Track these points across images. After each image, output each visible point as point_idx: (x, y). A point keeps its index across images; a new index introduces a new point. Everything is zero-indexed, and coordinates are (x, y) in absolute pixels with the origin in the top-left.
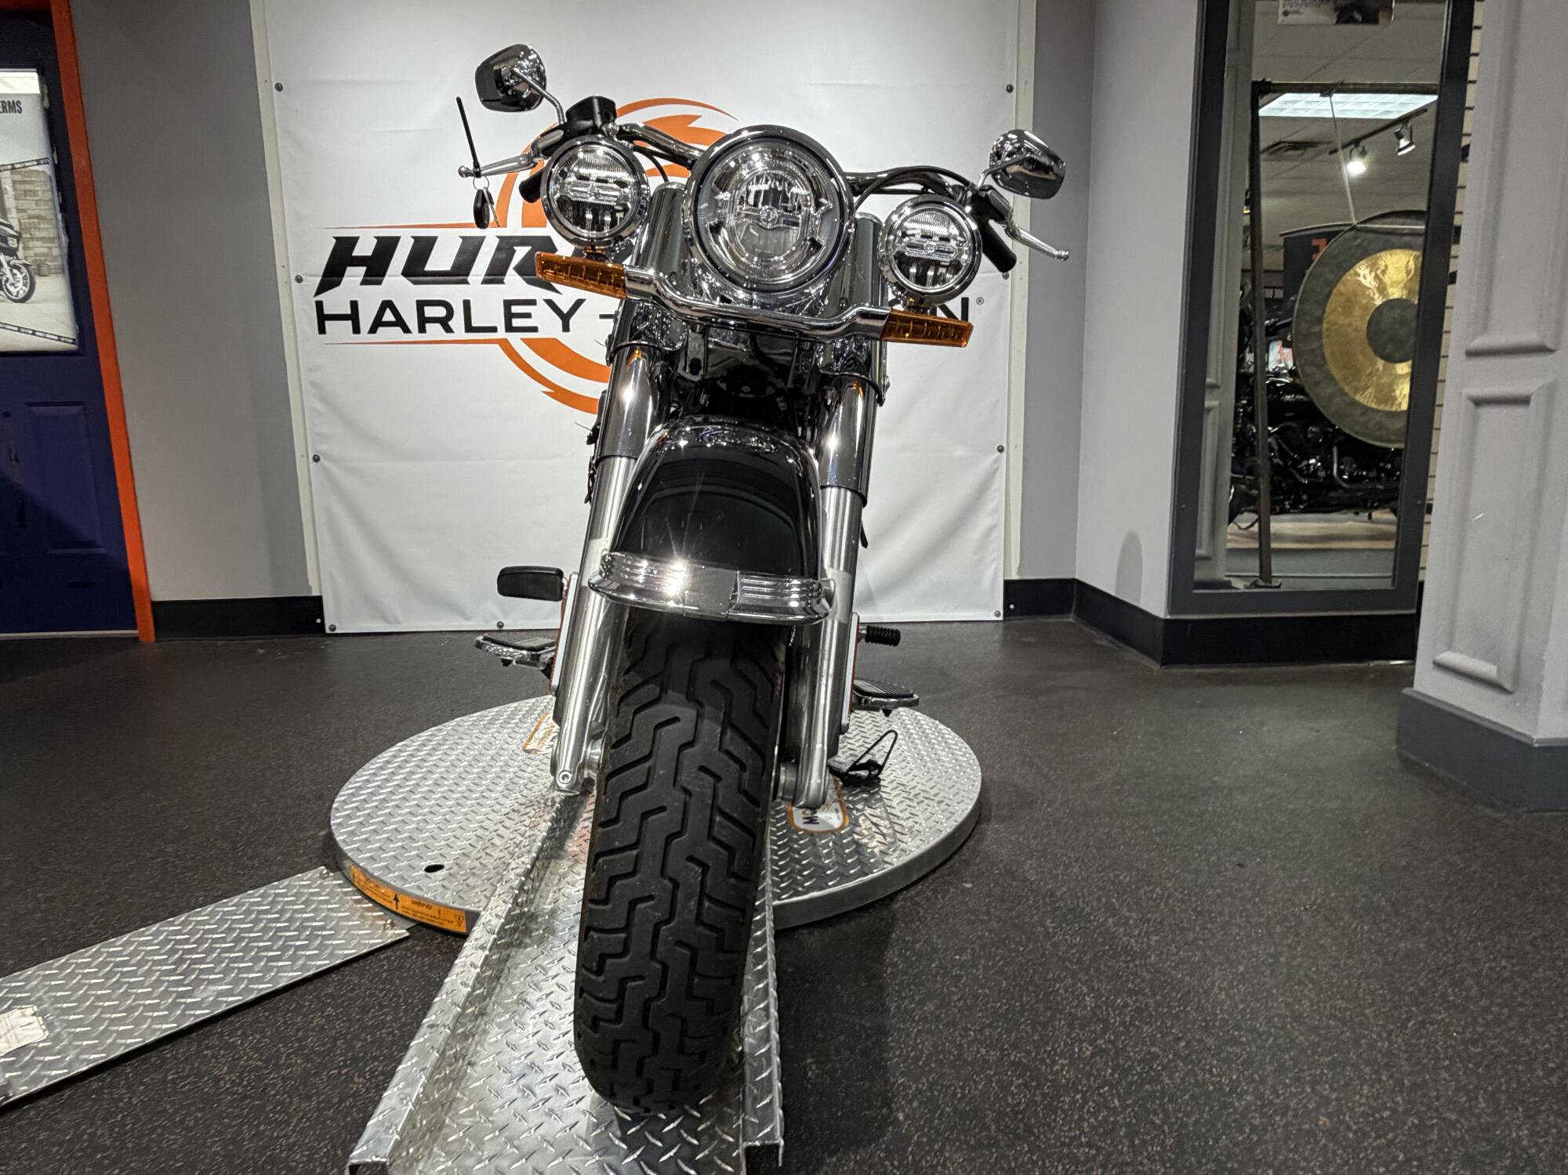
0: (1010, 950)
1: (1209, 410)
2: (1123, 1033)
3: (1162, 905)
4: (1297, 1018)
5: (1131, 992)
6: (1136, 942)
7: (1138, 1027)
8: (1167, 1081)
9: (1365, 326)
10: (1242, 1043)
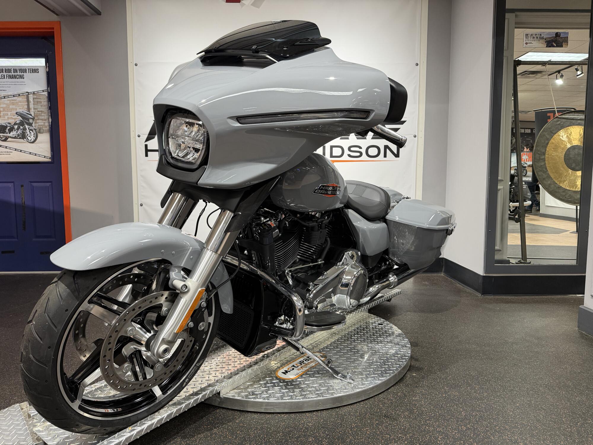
0: (433, 397)
1: (499, 190)
2: (476, 424)
3: (488, 383)
4: (538, 421)
5: (478, 411)
6: (479, 395)
7: (481, 422)
8: (492, 438)
9: (563, 156)
10: (518, 428)
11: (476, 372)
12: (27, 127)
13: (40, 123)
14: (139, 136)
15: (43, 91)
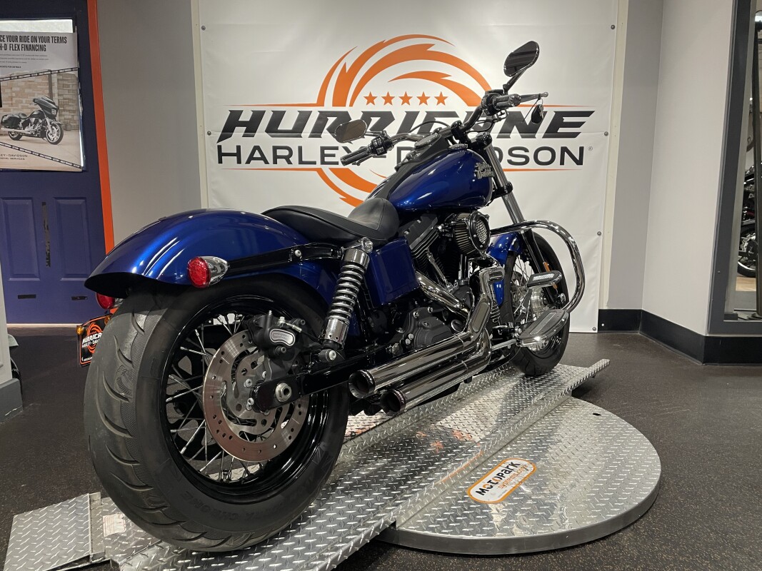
11: (719, 476)
12: (48, 120)
13: (68, 115)
14: (209, 134)
15: (72, 70)
